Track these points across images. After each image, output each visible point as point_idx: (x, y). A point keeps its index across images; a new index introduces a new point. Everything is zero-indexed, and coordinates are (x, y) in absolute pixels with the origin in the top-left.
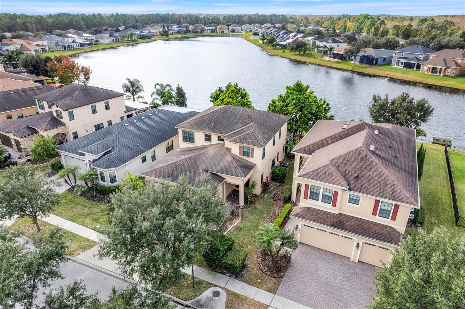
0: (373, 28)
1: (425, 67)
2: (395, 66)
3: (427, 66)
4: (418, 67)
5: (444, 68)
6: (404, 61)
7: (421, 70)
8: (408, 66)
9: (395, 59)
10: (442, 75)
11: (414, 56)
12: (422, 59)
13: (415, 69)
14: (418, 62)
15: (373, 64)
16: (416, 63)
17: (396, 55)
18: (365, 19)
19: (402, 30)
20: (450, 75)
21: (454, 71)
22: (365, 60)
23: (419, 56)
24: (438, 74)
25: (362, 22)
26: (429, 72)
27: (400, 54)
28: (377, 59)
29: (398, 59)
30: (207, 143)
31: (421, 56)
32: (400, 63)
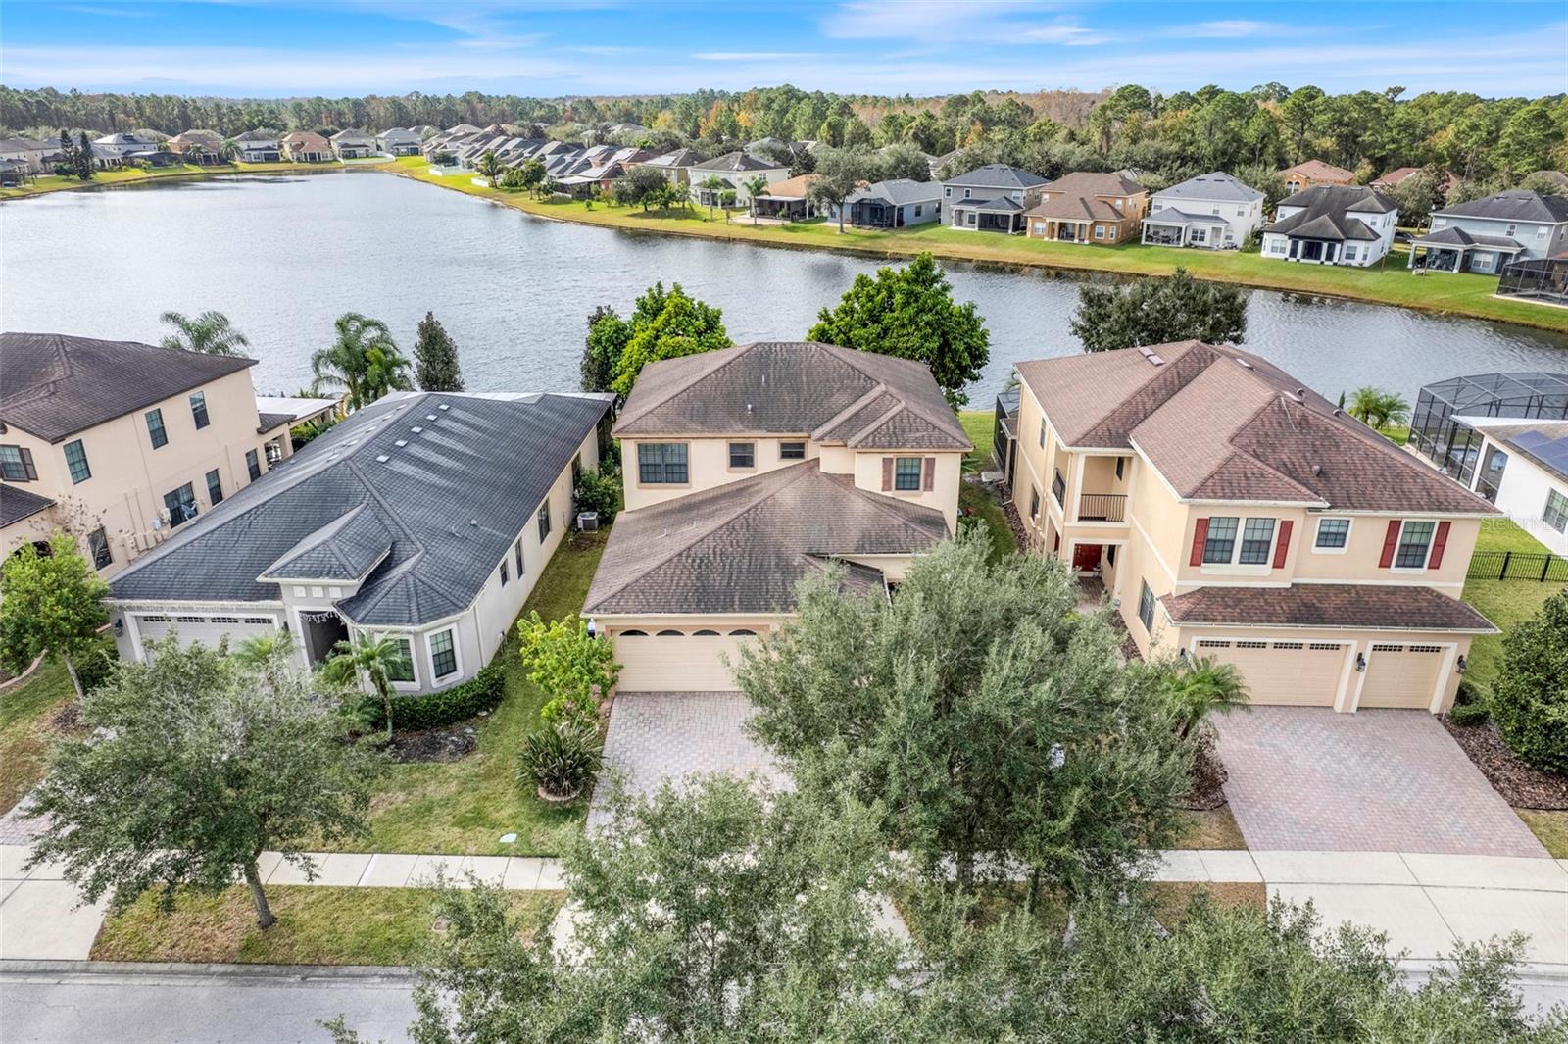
0: (825, 126)
1: (1038, 226)
2: (954, 228)
3: (1044, 220)
4: (1020, 227)
5: (1088, 223)
6: (976, 210)
7: (1029, 234)
8: (990, 223)
9: (951, 207)
10: (1086, 242)
11: (1001, 195)
12: (1021, 202)
13: (1010, 232)
14: (1016, 212)
15: (891, 226)
16: (1012, 213)
17: (948, 195)
18: (788, 100)
19: (912, 128)
20: (1107, 242)
21: (1113, 230)
22: (867, 215)
23: (1014, 194)
24: (1076, 241)
25: (784, 111)
26: (1052, 238)
27: (959, 191)
28: (901, 209)
29: (959, 207)
30: (742, 474)
31: (1019, 194)
32: (966, 218)
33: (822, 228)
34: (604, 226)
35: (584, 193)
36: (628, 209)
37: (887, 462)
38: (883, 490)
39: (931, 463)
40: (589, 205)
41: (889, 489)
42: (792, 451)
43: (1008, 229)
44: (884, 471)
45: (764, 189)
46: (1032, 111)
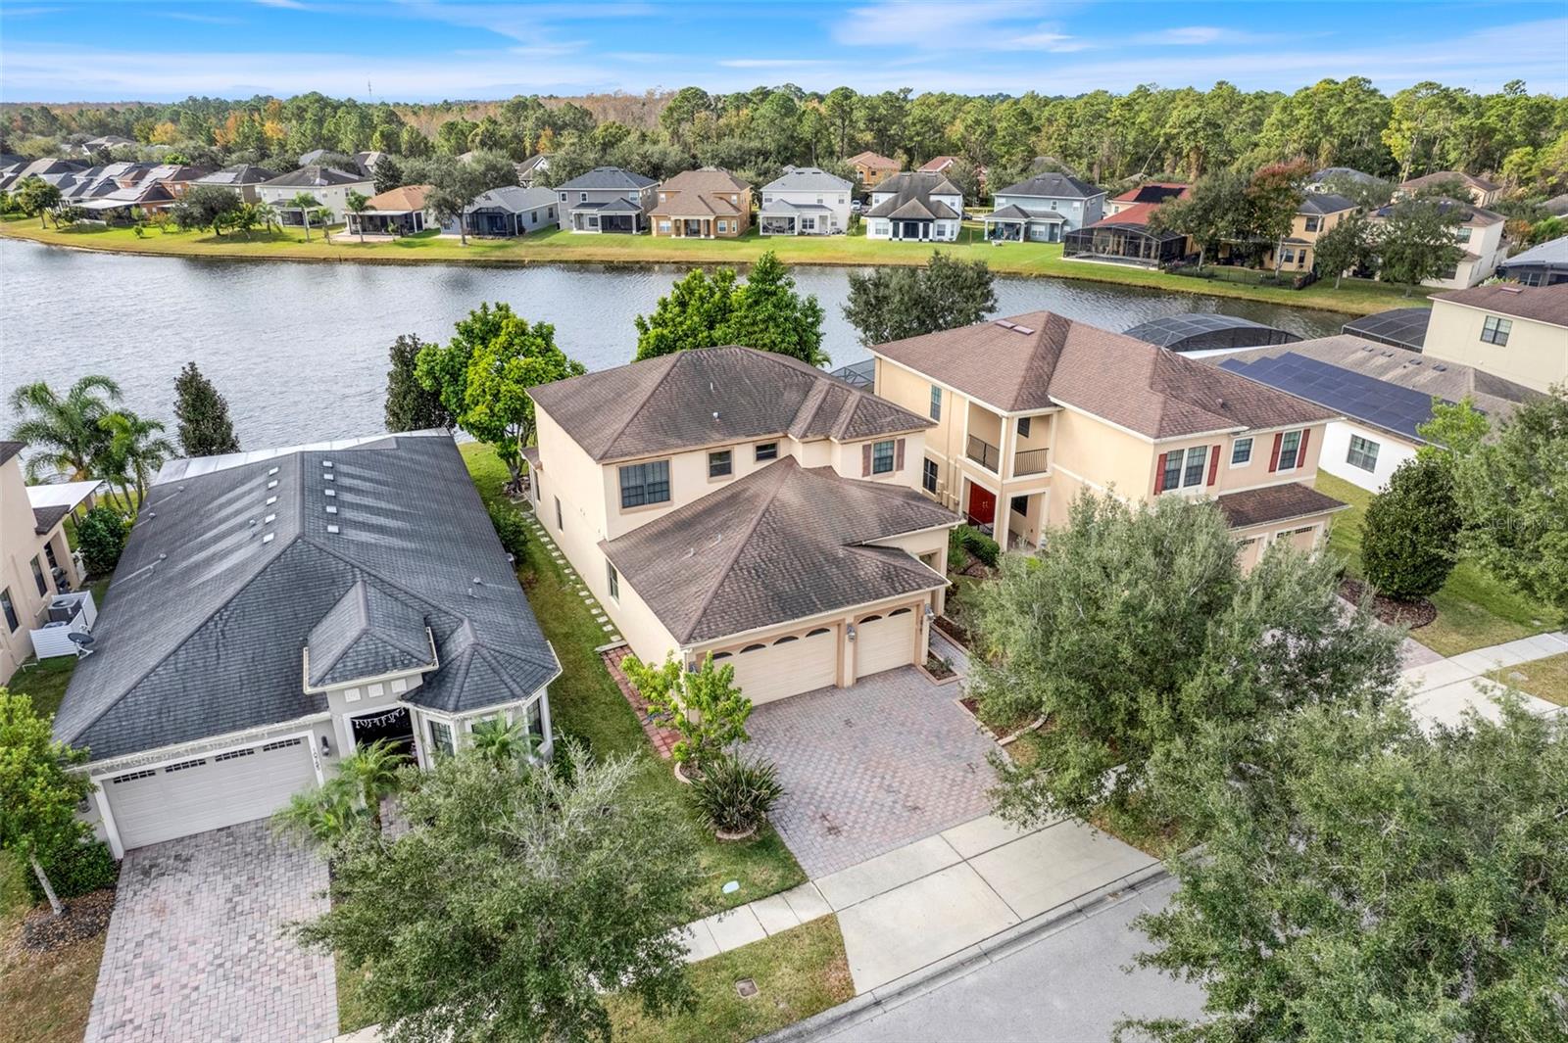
0: (377, 134)
1: (662, 225)
2: (575, 231)
3: (669, 219)
4: (644, 228)
5: (712, 219)
6: (597, 213)
7: (654, 233)
8: (611, 224)
9: (567, 212)
10: (712, 237)
11: (618, 197)
12: (638, 203)
13: (634, 232)
14: (637, 212)
15: (513, 234)
16: (633, 213)
17: (564, 199)
18: (322, 109)
19: (476, 135)
20: (730, 236)
21: (734, 224)
22: (484, 224)
23: (631, 195)
24: (703, 237)
25: (320, 122)
26: (679, 234)
27: (575, 195)
28: (519, 216)
29: (578, 211)
30: (722, 482)
31: (635, 195)
32: (586, 221)
33: (438, 240)
34: (172, 255)
35: (122, 218)
36: (195, 233)
37: (866, 448)
38: (864, 476)
39: (902, 443)
40: (139, 232)
41: (868, 474)
42: (766, 452)
43: (631, 229)
44: (864, 458)
45: (368, 203)
46: (591, 114)
